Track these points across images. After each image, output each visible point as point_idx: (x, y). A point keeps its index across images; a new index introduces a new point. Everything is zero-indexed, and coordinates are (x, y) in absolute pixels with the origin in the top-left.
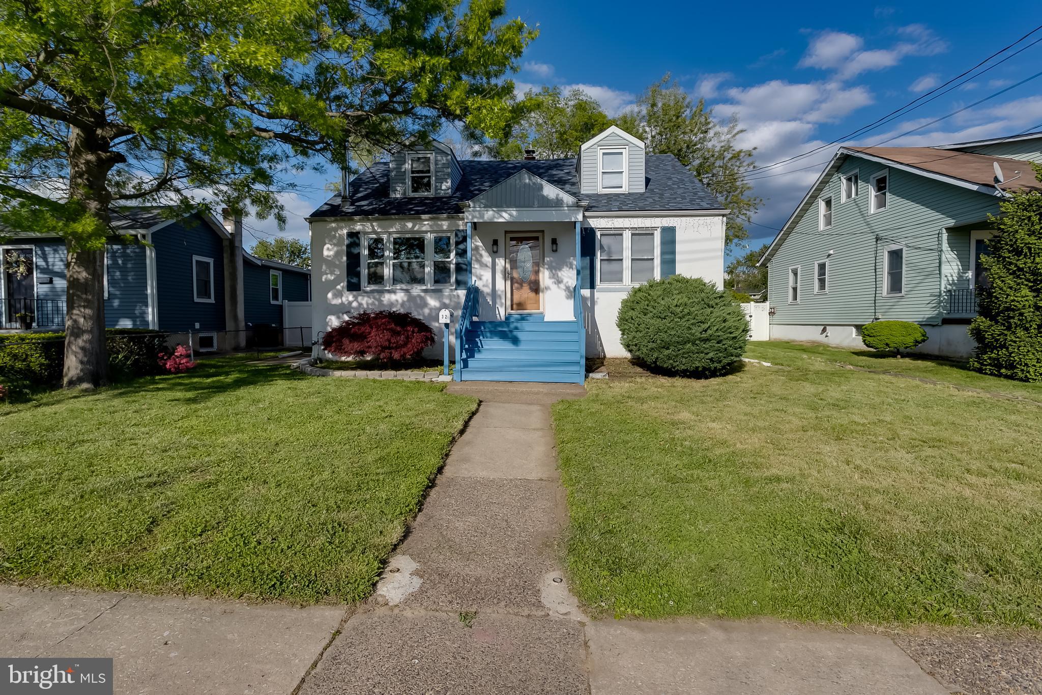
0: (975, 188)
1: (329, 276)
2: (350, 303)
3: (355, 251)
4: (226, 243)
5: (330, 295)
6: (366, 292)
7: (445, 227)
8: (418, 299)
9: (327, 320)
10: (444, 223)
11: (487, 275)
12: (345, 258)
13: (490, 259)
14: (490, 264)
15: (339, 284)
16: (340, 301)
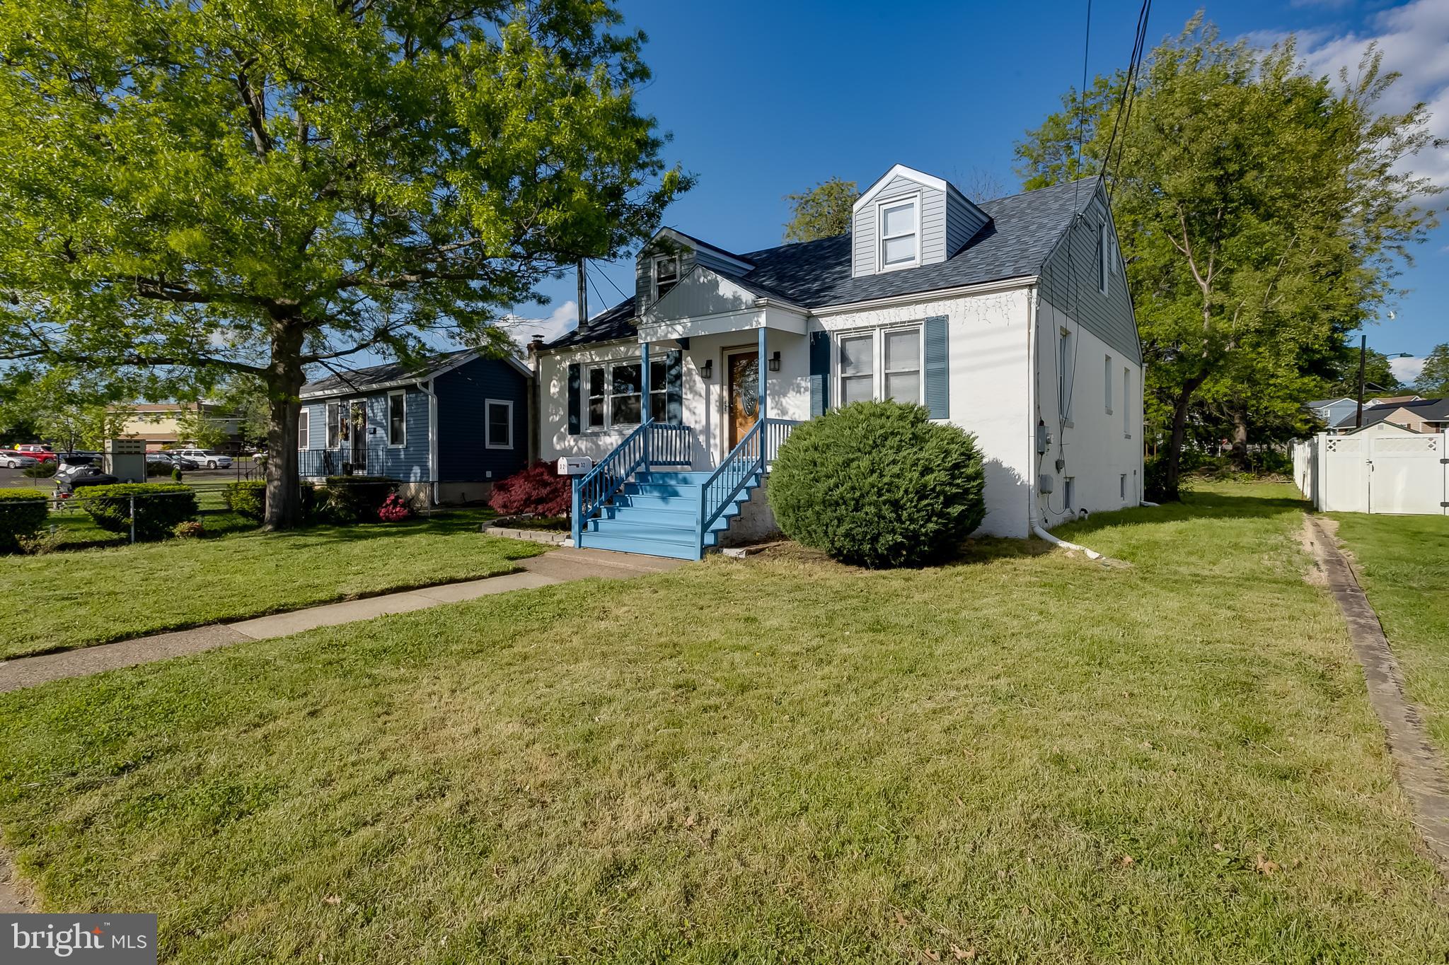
1: (554, 416)
2: (572, 448)
3: (576, 385)
4: (529, 383)
5: (554, 439)
6: (586, 435)
11: (700, 407)
12: (566, 395)
13: (704, 387)
14: (703, 394)
15: (563, 426)
16: (563, 446)
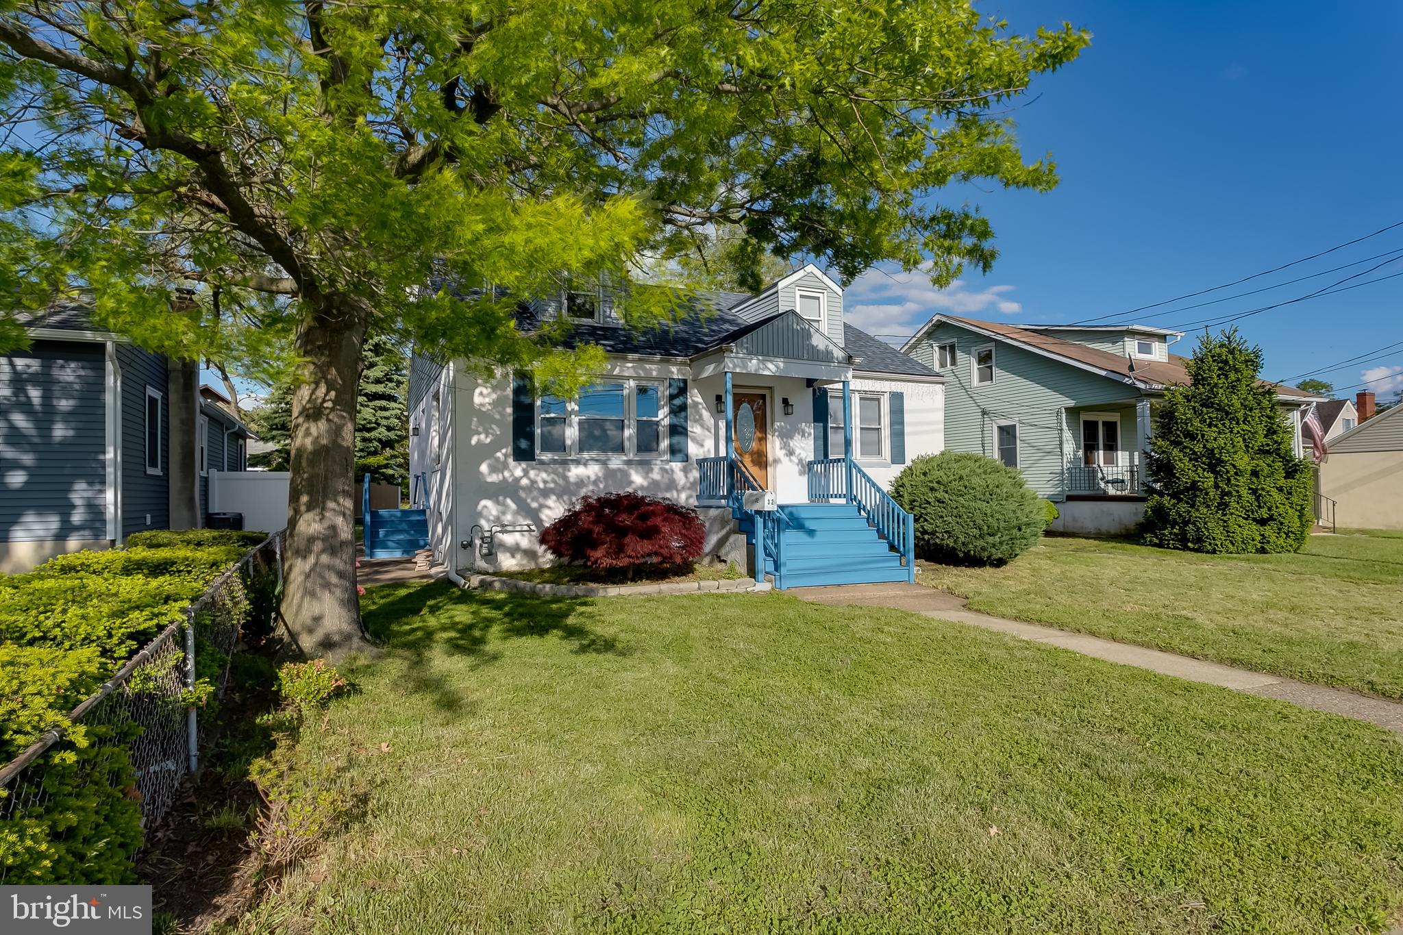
0: (1103, 373)
1: (482, 436)
2: (517, 480)
3: (525, 400)
5: (484, 468)
6: (542, 463)
7: (654, 374)
8: (619, 474)
9: (479, 508)
10: (653, 367)
11: (709, 442)
12: (509, 410)
13: (712, 421)
14: (712, 429)
15: (500, 450)
16: (501, 477)
